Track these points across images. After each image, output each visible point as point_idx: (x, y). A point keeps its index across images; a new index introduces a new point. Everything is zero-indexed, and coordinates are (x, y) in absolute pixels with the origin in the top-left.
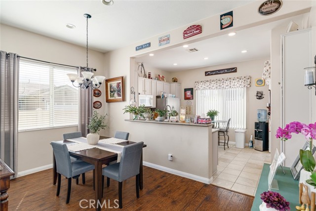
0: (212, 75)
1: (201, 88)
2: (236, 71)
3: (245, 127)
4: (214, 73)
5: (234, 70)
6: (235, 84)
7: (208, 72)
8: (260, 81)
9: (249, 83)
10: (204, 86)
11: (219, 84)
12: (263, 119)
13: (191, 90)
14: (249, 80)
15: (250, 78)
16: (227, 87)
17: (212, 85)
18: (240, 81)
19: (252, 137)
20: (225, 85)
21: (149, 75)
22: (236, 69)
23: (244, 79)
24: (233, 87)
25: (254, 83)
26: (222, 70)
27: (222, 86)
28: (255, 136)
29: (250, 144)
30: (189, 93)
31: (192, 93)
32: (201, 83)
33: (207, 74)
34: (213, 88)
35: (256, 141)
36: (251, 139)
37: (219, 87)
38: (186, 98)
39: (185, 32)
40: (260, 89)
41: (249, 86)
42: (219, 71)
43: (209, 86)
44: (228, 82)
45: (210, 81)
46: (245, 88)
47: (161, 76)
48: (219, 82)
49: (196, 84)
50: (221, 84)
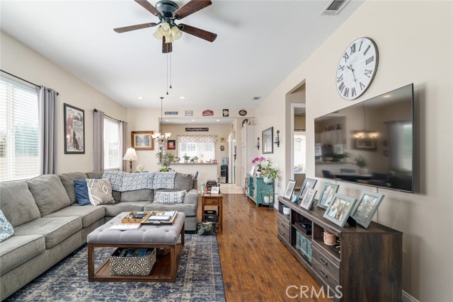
0: (191, 131)
1: (183, 141)
2: (207, 130)
5: (206, 130)
6: (208, 140)
7: (188, 128)
8: (223, 139)
9: (216, 140)
10: (185, 139)
11: (197, 139)
12: (225, 163)
13: (174, 142)
14: (216, 138)
15: (217, 136)
16: (202, 142)
17: (191, 139)
18: (211, 138)
20: (201, 140)
23: (213, 137)
25: (219, 141)
26: (198, 128)
27: (199, 140)
28: (221, 174)
31: (174, 144)
32: (183, 137)
33: (187, 130)
34: (193, 141)
35: (222, 178)
37: (196, 141)
39: (204, 112)
40: (223, 144)
41: (216, 142)
43: (189, 140)
44: (203, 138)
45: (190, 136)
46: (214, 143)
48: (197, 137)
49: (178, 137)
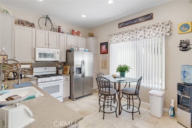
0: (126, 26)
1: (114, 41)
2: (151, 18)
3: (164, 87)
4: (127, 24)
5: (149, 17)
6: (150, 34)
7: (121, 23)
8: (185, 26)
9: (168, 30)
10: (117, 39)
11: (131, 35)
12: (190, 80)
13: (106, 44)
14: (168, 27)
15: (170, 23)
16: (140, 38)
17: (125, 37)
18: (157, 29)
19: (173, 102)
20: (139, 35)
21: (59, 28)
22: (152, 16)
23: (162, 26)
24: (148, 37)
25: (176, 30)
26: (136, 19)
27: (136, 37)
28: (178, 103)
29: (171, 112)
30: (104, 47)
32: (114, 36)
33: (120, 26)
34: (126, 40)
35: (179, 111)
36: (172, 105)
37: (131, 39)
38: (102, 53)
40: (185, 37)
41: (168, 34)
42: (132, 20)
43: (122, 39)
44: (142, 33)
45: (123, 33)
46: (164, 37)
47: (76, 31)
48: (132, 33)
49: (109, 37)
50: (134, 35)
